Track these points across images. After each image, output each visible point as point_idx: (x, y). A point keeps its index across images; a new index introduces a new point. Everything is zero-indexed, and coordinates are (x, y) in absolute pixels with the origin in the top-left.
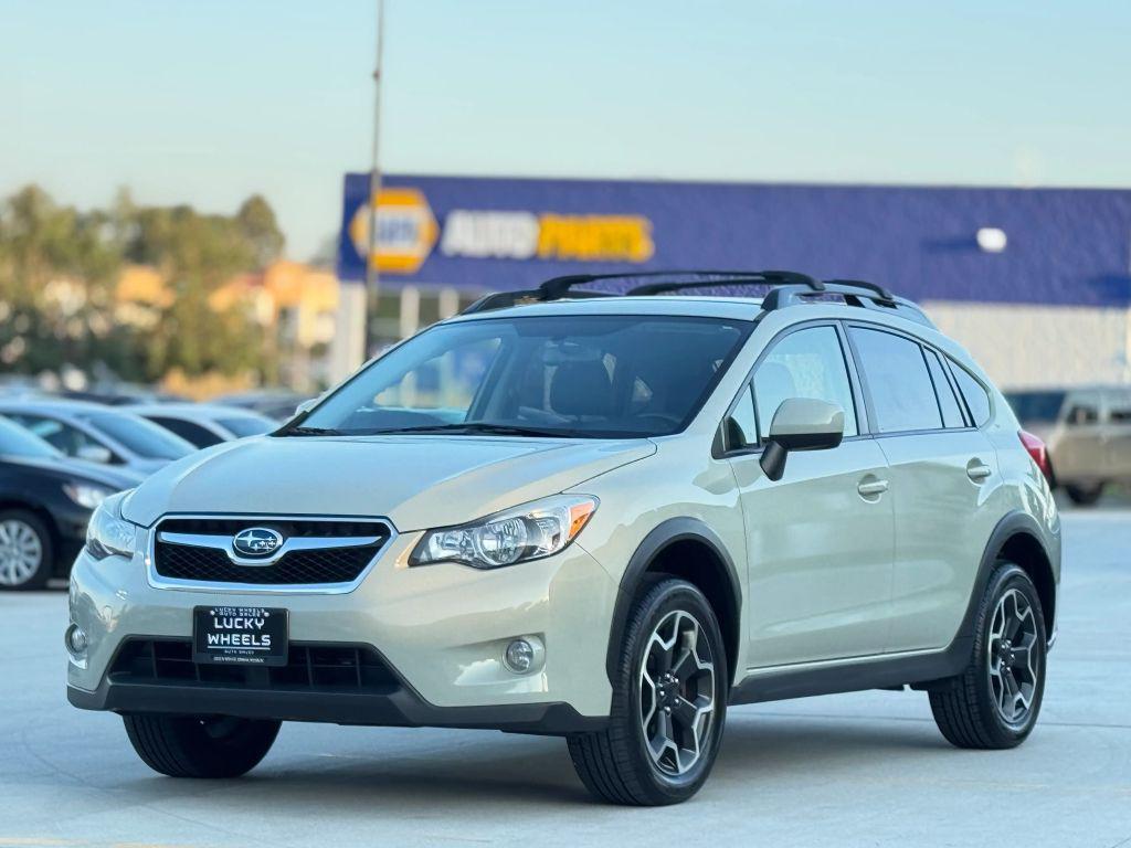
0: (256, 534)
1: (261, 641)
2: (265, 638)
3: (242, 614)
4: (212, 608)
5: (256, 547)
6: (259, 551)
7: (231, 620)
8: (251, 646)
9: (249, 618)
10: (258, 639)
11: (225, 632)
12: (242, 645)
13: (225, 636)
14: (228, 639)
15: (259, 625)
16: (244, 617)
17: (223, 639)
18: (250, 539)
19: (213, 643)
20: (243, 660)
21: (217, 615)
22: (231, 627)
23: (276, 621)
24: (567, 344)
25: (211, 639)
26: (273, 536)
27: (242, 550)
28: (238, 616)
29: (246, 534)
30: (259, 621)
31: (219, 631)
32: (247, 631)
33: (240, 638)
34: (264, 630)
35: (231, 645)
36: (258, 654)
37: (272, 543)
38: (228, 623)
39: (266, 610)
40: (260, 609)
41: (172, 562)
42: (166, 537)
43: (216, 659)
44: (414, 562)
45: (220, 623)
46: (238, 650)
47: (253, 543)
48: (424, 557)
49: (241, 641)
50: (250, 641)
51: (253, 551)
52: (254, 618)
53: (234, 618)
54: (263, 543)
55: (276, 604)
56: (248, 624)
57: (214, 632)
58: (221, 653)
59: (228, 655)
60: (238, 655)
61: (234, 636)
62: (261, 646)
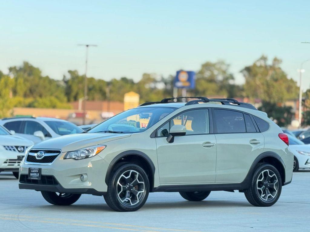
0: (40, 153)
2: (38, 174)
6: (40, 156)
18: (39, 154)
20: (35, 178)
21: (32, 169)
22: (34, 172)
23: (40, 170)
24: (143, 114)
25: (31, 174)
26: (42, 153)
27: (38, 156)
32: (36, 173)
34: (38, 172)
35: (33, 175)
37: (42, 155)
40: (38, 168)
43: (31, 178)
44: (65, 158)
45: (32, 171)
48: (68, 157)
49: (35, 175)
53: (34, 170)
55: (40, 167)
56: (36, 171)
59: (33, 178)
62: (37, 176)
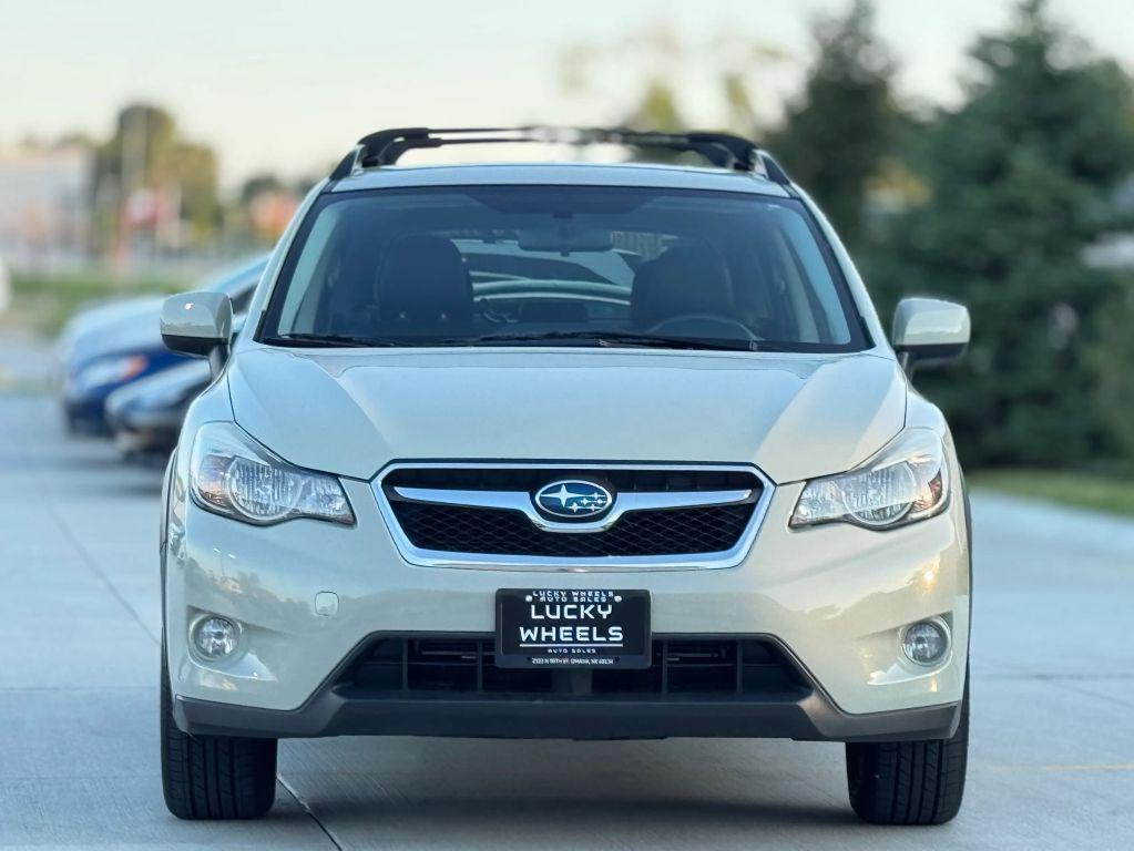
0: (570, 488)
1: (608, 636)
2: (614, 631)
3: (576, 599)
4: (529, 592)
5: (575, 507)
6: (579, 511)
7: (558, 607)
8: (592, 641)
9: (586, 605)
10: (603, 632)
11: (548, 624)
12: (575, 641)
13: (549, 630)
14: (553, 634)
15: (605, 614)
16: (579, 604)
17: (544, 634)
19: (529, 640)
20: (580, 661)
21: (536, 601)
22: (558, 617)
23: (633, 608)
25: (525, 634)
26: (600, 492)
27: (553, 511)
28: (570, 601)
29: (557, 489)
30: (604, 608)
31: (539, 624)
32: (586, 622)
33: (574, 632)
34: (612, 620)
35: (558, 640)
36: (601, 652)
37: (600, 502)
38: (553, 612)
39: (616, 592)
40: (606, 592)
41: (428, 528)
42: (405, 493)
43: (535, 661)
45: (540, 611)
46: (569, 649)
47: (570, 501)
49: (574, 635)
50: (591, 635)
51: (571, 512)
52: (596, 604)
53: (562, 605)
54: (585, 501)
55: (633, 584)
56: (585, 612)
57: (530, 625)
58: (543, 652)
59: (553, 655)
60: (570, 654)
61: (562, 629)
62: (608, 642)
